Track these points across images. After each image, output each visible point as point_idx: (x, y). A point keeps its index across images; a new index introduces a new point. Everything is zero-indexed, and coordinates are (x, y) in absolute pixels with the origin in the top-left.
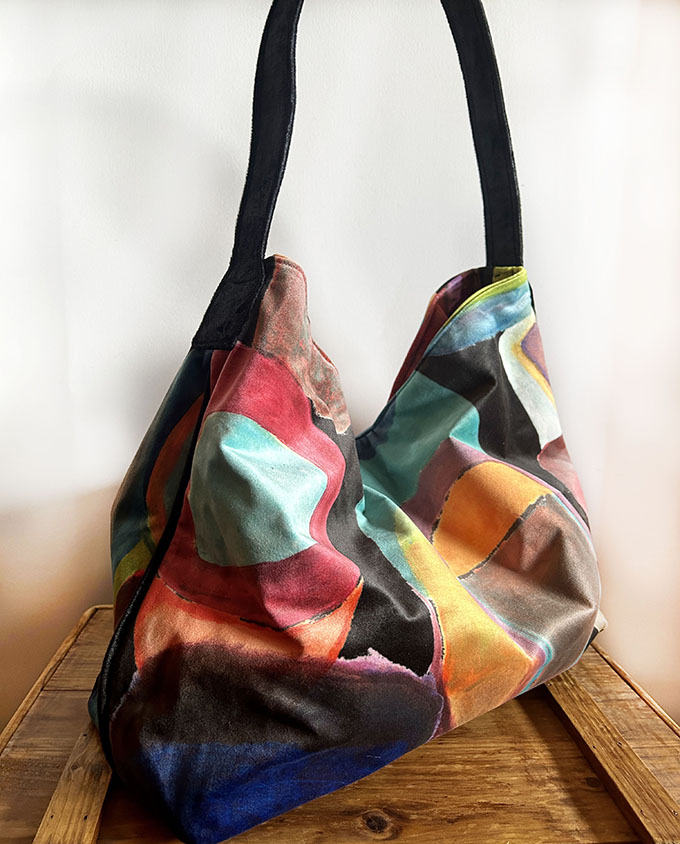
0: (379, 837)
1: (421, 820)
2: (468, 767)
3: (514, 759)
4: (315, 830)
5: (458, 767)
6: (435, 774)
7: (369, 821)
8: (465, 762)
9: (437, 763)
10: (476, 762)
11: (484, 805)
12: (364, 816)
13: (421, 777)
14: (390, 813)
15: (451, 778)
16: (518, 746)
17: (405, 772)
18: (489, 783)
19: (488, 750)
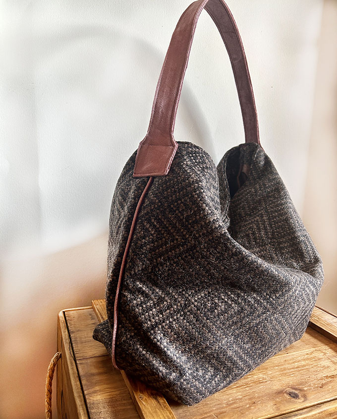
0: (299, 401)
1: (309, 389)
2: (307, 362)
3: (321, 355)
4: (272, 404)
5: (303, 363)
6: (296, 368)
7: (289, 394)
8: (304, 360)
9: (294, 363)
10: (307, 359)
11: (327, 377)
12: (286, 392)
13: (293, 370)
14: (296, 389)
15: (305, 368)
16: (316, 349)
17: (285, 369)
18: (320, 367)
19: (307, 353)
